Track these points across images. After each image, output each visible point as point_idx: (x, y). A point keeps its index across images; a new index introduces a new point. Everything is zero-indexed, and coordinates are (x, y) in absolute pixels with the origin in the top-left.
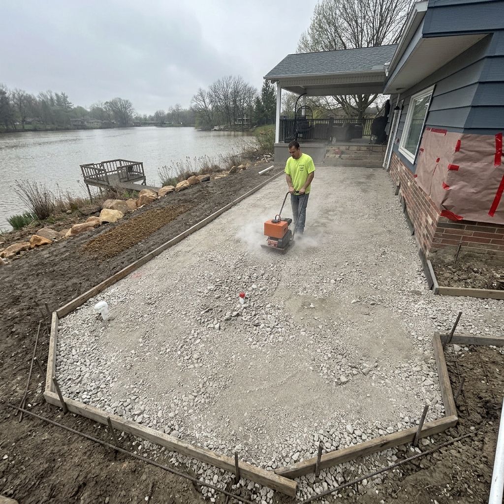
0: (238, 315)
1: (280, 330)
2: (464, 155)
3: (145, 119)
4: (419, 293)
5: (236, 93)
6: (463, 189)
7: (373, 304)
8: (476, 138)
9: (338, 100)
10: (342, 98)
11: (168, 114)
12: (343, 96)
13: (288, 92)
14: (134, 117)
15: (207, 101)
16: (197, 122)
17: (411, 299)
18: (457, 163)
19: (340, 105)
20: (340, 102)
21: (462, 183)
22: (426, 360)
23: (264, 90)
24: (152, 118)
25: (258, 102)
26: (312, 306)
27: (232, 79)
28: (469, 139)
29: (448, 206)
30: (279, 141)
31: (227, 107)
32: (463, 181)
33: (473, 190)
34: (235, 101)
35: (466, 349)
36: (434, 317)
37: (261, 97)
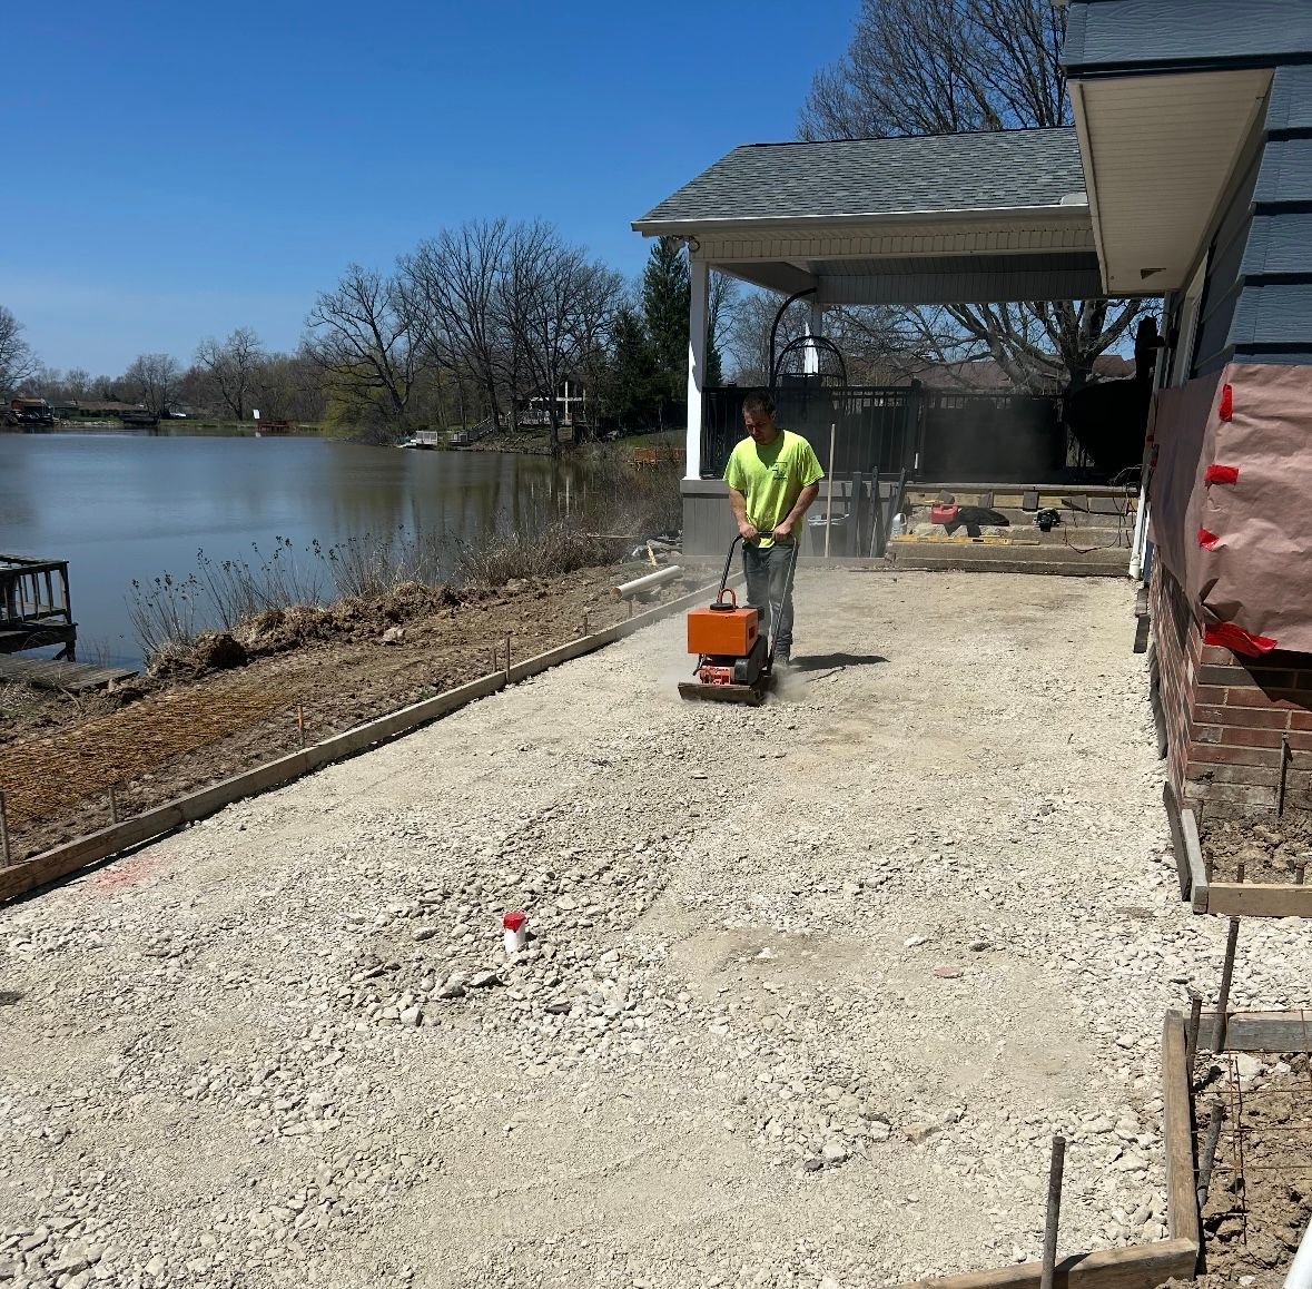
0: (492, 982)
1: (639, 1021)
2: (1248, 430)
3: (78, 392)
4: (1145, 916)
5: (525, 291)
6: (1260, 546)
7: (979, 948)
8: (1278, 374)
9: (971, 324)
10: (988, 315)
11: (194, 376)
12: (994, 308)
13: (762, 292)
14: (18, 383)
15: (389, 320)
16: (334, 409)
17: (1115, 929)
18: (1231, 460)
19: (982, 347)
20: (980, 334)
21: (1258, 524)
22: (1135, 1103)
23: (653, 279)
24: (109, 392)
25: (626, 330)
26: (766, 953)
27: (507, 232)
28: (1259, 377)
29: (1221, 605)
30: (702, 472)
31: (482, 352)
32: (1256, 516)
33: (1290, 546)
34: (518, 329)
35: (1283, 1067)
36: (1183, 978)
37: (639, 311)
